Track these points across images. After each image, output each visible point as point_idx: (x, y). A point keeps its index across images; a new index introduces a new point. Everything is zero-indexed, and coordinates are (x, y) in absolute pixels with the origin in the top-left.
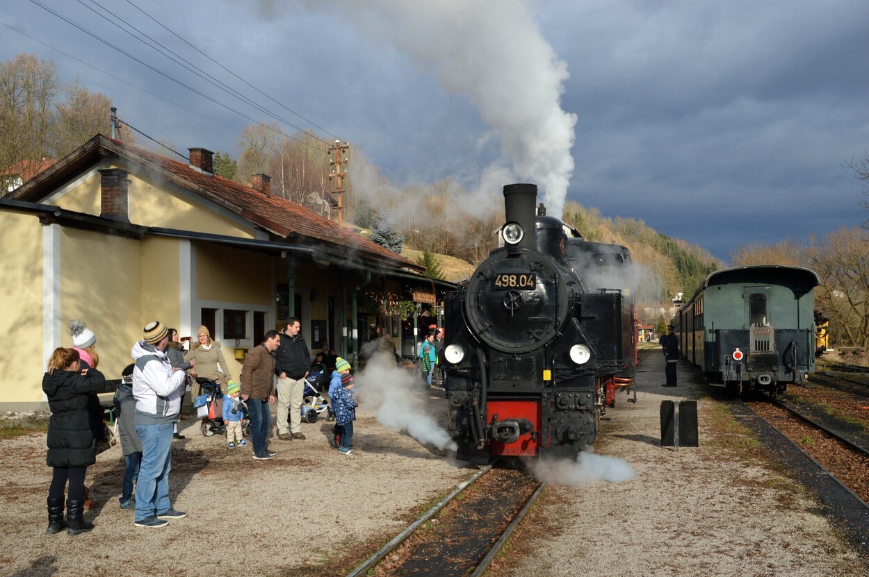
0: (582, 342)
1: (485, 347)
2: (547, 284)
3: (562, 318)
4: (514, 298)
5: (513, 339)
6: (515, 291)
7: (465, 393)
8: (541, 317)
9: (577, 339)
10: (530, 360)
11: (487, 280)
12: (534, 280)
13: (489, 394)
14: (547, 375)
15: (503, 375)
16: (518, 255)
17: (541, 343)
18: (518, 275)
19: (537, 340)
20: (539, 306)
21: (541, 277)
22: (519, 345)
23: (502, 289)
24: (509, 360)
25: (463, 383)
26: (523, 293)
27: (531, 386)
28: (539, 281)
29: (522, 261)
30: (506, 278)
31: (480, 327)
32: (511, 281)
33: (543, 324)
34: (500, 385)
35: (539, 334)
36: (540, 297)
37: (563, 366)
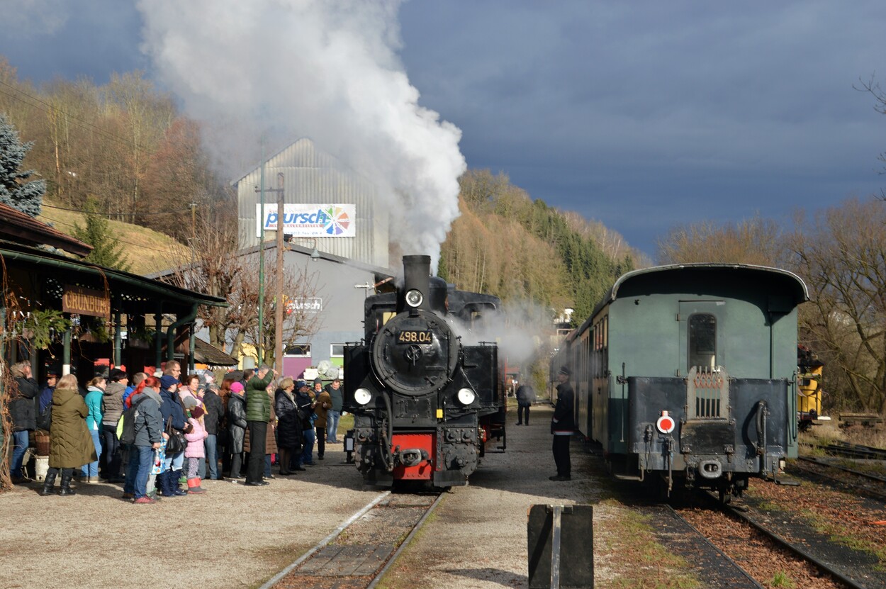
0: (468, 387)
1: (390, 390)
2: (441, 339)
3: (452, 368)
4: (415, 351)
5: (413, 384)
6: (416, 345)
7: (370, 429)
8: (436, 366)
9: (464, 384)
10: (426, 402)
11: (392, 335)
12: (431, 336)
13: (395, 428)
14: (440, 413)
15: (404, 413)
16: (417, 316)
17: (435, 388)
18: (418, 332)
19: (433, 385)
20: (435, 357)
21: (436, 333)
22: (418, 388)
23: (405, 343)
24: (409, 402)
25: (368, 421)
26: (422, 346)
27: (428, 422)
28: (434, 336)
29: (421, 320)
30: (408, 335)
31: (386, 374)
32: (412, 337)
33: (439, 371)
34: (401, 422)
35: (434, 380)
36: (436, 350)
37: (452, 406)
